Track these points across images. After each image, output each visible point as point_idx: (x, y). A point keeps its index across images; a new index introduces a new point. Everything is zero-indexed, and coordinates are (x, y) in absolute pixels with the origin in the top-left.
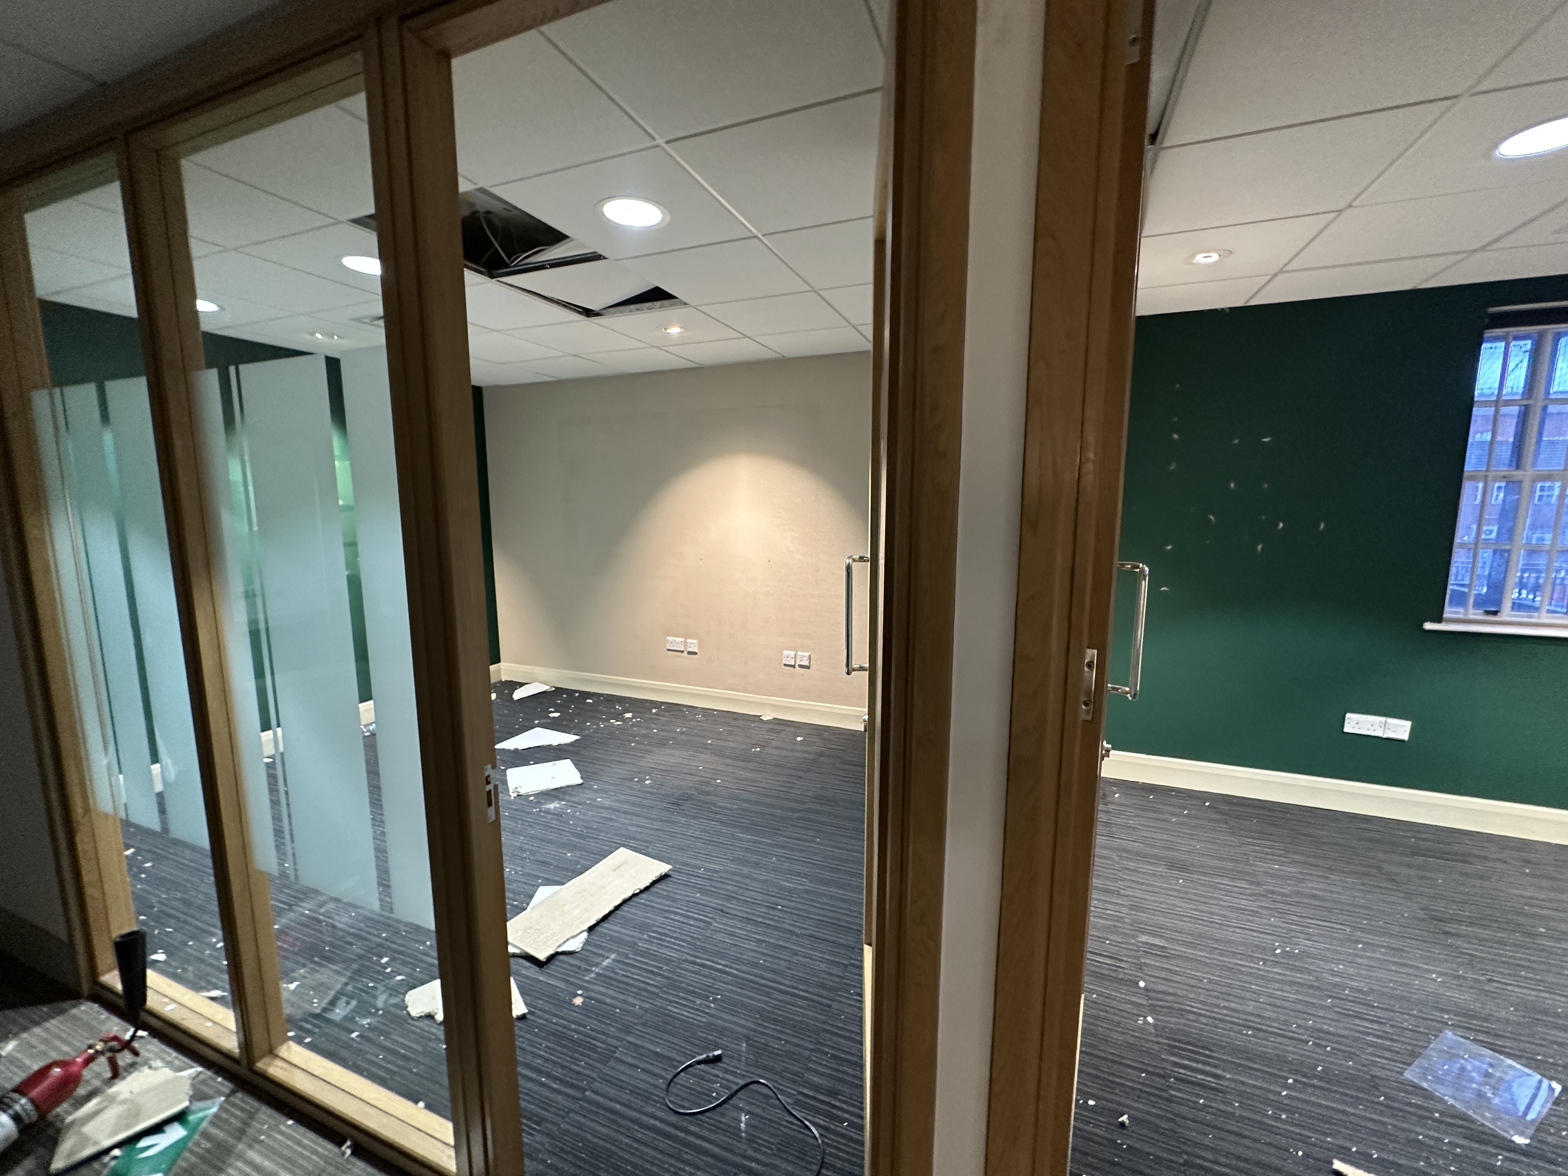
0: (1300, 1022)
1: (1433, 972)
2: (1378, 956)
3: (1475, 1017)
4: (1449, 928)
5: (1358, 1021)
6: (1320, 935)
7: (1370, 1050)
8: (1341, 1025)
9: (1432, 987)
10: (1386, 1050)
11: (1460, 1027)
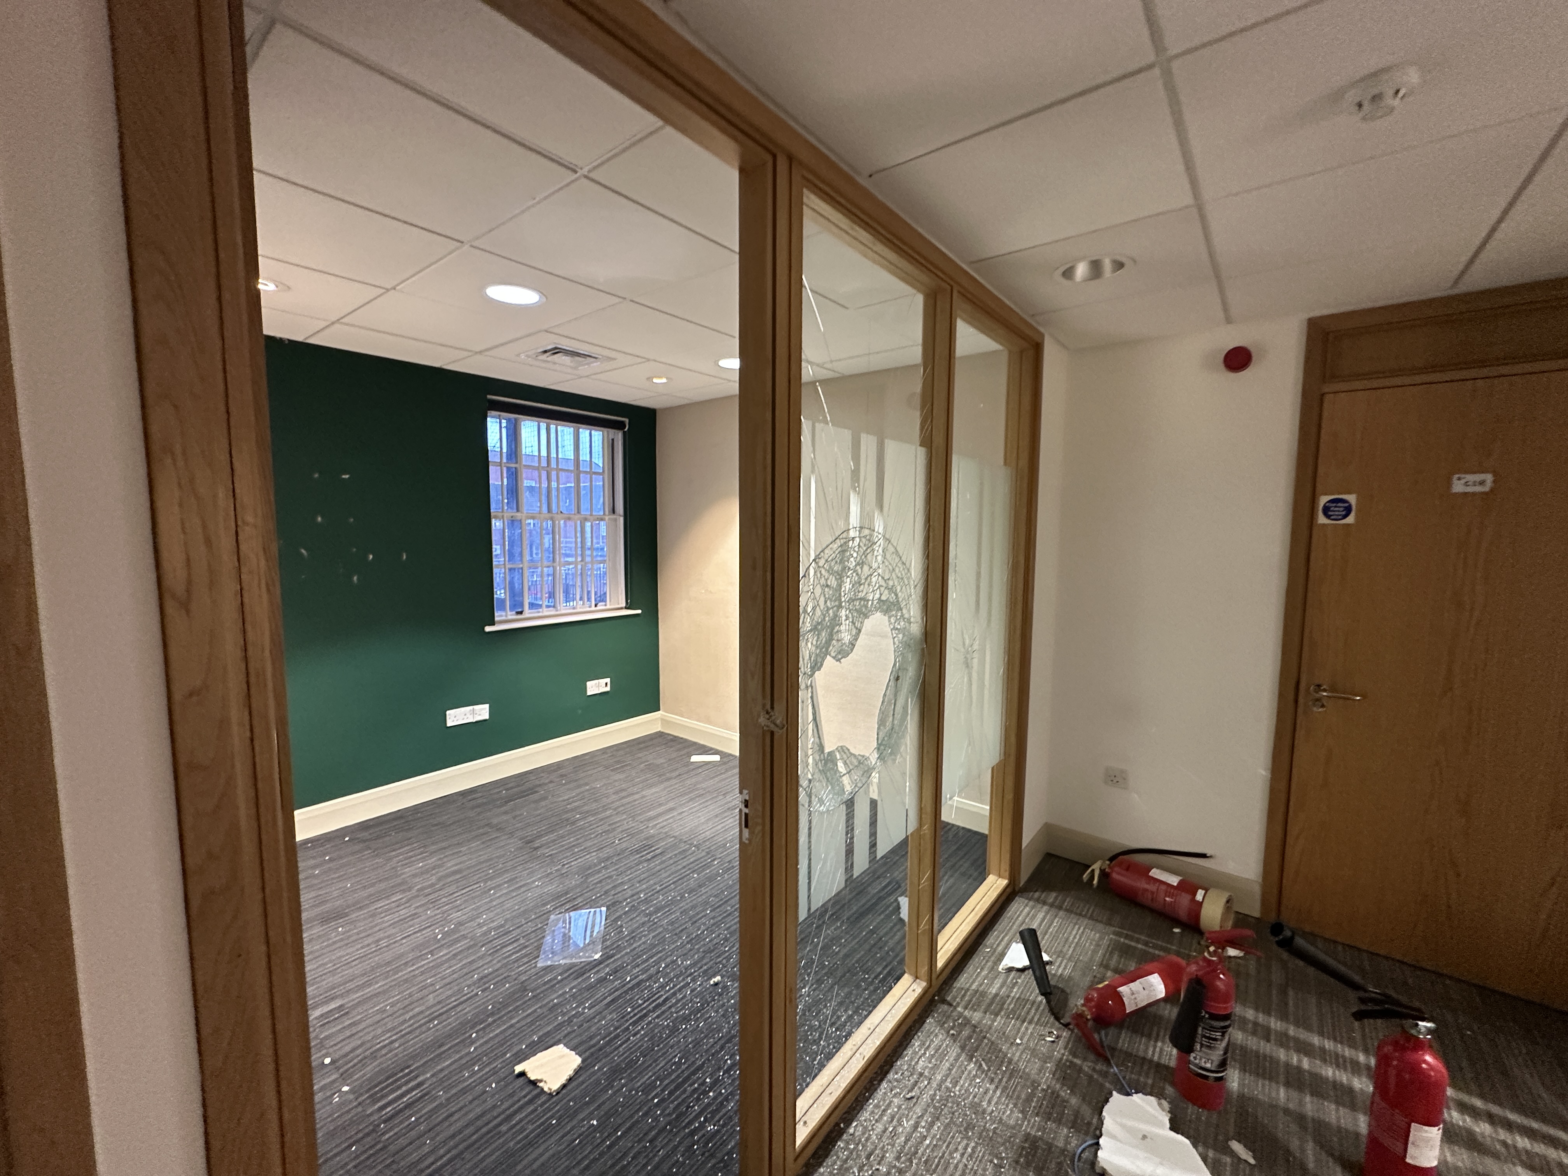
0: (468, 982)
1: (534, 881)
2: (505, 891)
3: (561, 896)
4: (537, 844)
5: (505, 950)
6: (466, 901)
7: (516, 965)
8: (495, 962)
9: (538, 891)
10: (523, 958)
11: (556, 908)
